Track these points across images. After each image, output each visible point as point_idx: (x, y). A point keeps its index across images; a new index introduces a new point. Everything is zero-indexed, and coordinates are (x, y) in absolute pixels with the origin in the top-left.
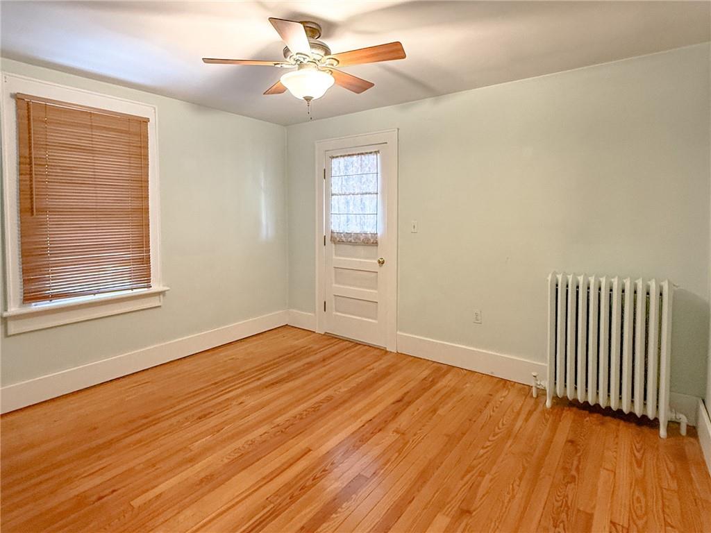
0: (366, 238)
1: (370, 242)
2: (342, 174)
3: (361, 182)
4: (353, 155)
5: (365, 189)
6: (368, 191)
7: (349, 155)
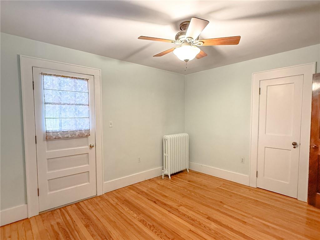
0: (81, 133)
1: (83, 135)
2: (56, 88)
3: (75, 96)
4: (67, 77)
5: (78, 101)
6: (81, 103)
7: (62, 76)
